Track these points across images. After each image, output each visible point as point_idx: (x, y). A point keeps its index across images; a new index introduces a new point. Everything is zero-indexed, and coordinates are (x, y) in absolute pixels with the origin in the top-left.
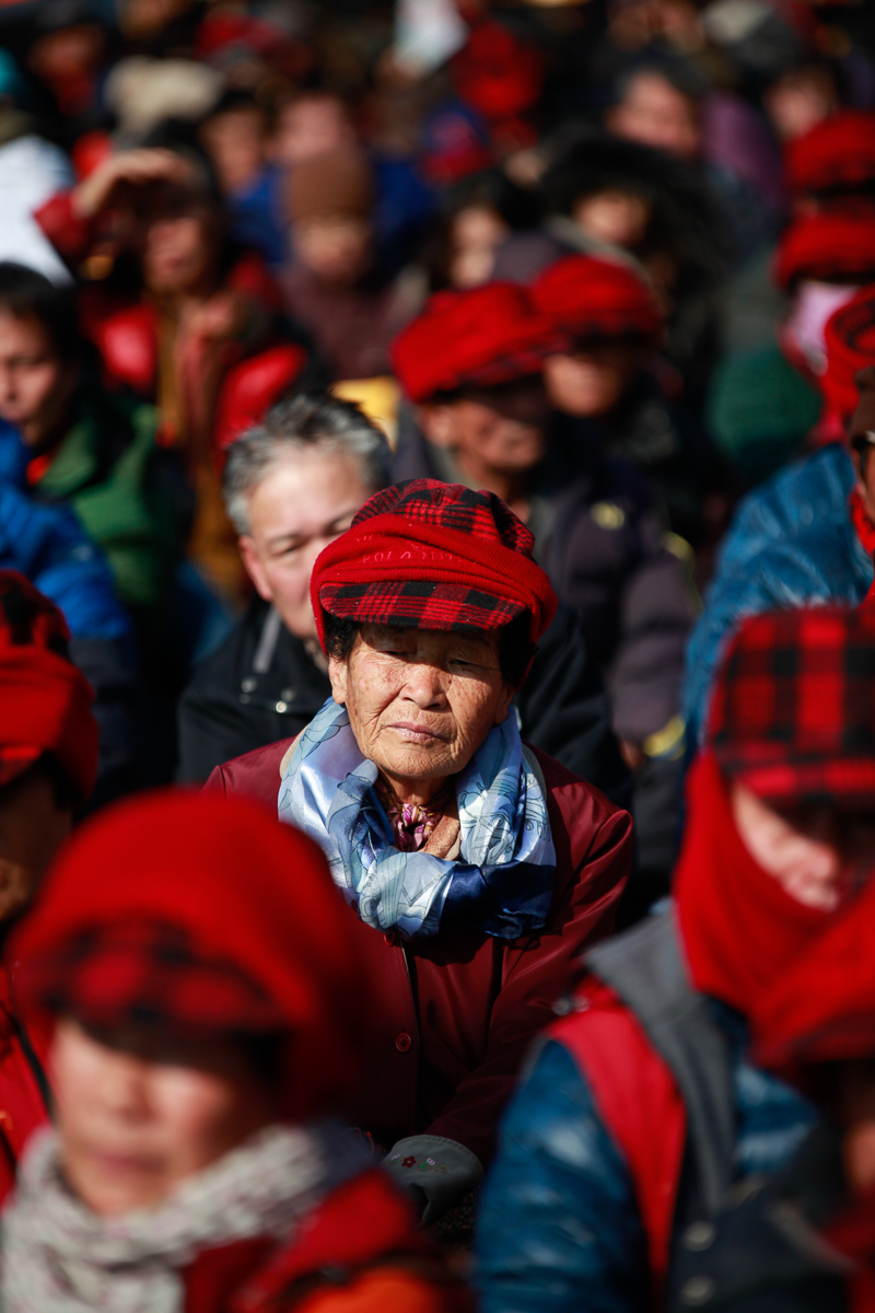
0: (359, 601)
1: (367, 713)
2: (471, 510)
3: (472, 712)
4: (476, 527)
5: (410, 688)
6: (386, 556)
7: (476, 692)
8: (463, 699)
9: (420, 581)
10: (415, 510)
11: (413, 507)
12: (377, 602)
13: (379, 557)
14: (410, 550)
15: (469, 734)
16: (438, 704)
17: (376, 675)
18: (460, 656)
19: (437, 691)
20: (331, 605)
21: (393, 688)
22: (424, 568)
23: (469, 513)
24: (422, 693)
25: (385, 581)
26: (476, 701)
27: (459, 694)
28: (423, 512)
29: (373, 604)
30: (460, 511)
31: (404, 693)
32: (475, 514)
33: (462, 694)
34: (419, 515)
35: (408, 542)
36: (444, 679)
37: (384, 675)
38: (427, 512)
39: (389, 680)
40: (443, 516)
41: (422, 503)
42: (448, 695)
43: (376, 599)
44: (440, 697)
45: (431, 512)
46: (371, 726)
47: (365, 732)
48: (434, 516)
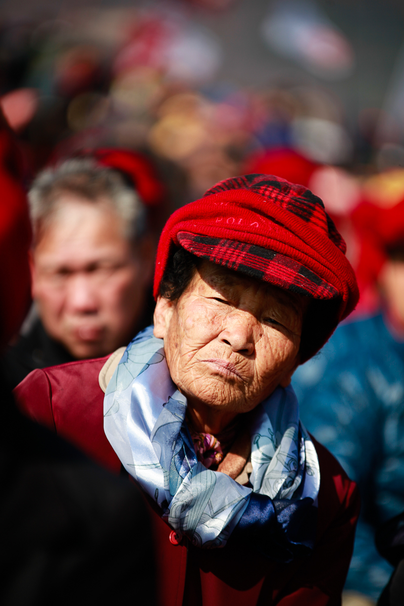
0: (214, 248)
1: (187, 346)
2: (312, 205)
3: (271, 364)
4: (312, 219)
5: (228, 332)
6: (237, 221)
7: (279, 349)
8: (267, 352)
9: (262, 247)
10: (267, 193)
11: (266, 190)
12: (229, 252)
13: (231, 221)
14: (259, 221)
15: (263, 381)
16: (248, 351)
17: (203, 316)
18: (273, 316)
19: (250, 340)
20: (189, 245)
21: (215, 329)
22: (269, 237)
23: (310, 207)
24: (238, 339)
25: (234, 240)
26: (276, 356)
27: (266, 347)
28: (273, 195)
29: (226, 252)
30: (304, 203)
31: (222, 336)
32: (314, 209)
33: (268, 347)
34: (271, 198)
35: (258, 215)
36: (256, 331)
37: (210, 318)
38: (276, 197)
39: (213, 323)
40: (289, 203)
41: (274, 189)
42: (256, 345)
43: (228, 249)
44: (251, 345)
45: (280, 197)
46: (187, 357)
47: (181, 362)
48: (282, 201)
